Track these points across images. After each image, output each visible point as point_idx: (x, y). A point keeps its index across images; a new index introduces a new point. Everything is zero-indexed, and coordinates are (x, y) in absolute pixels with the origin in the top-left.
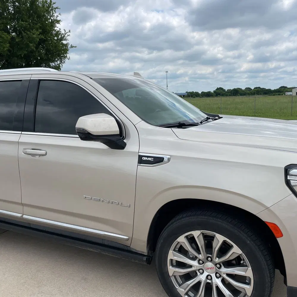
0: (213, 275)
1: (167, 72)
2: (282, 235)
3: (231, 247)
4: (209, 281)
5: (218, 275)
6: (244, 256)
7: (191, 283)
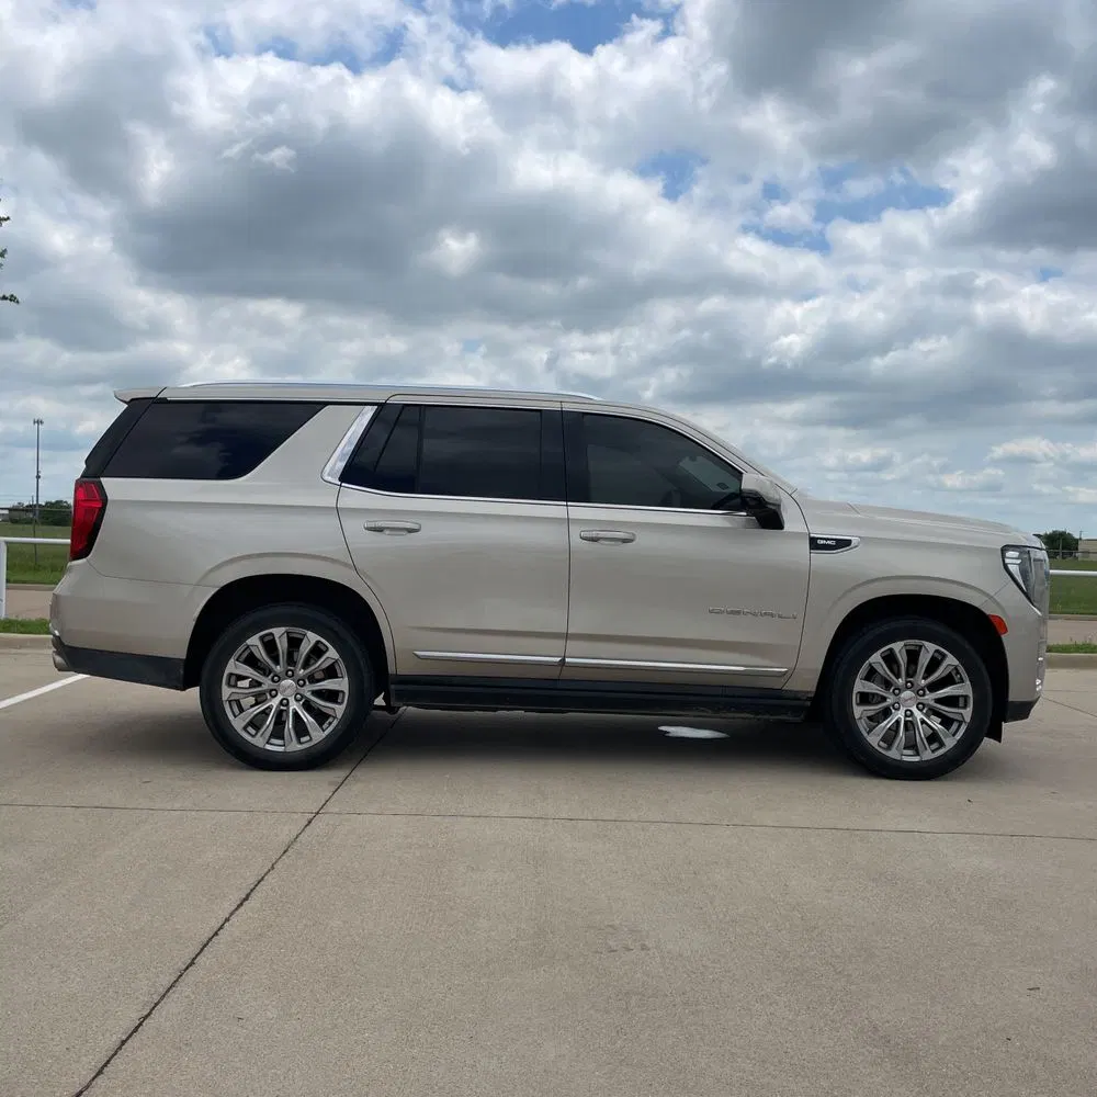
0: (914, 709)
1: (39, 422)
2: (1006, 631)
3: (944, 656)
4: (910, 719)
5: (920, 706)
6: (961, 669)
7: (887, 724)
